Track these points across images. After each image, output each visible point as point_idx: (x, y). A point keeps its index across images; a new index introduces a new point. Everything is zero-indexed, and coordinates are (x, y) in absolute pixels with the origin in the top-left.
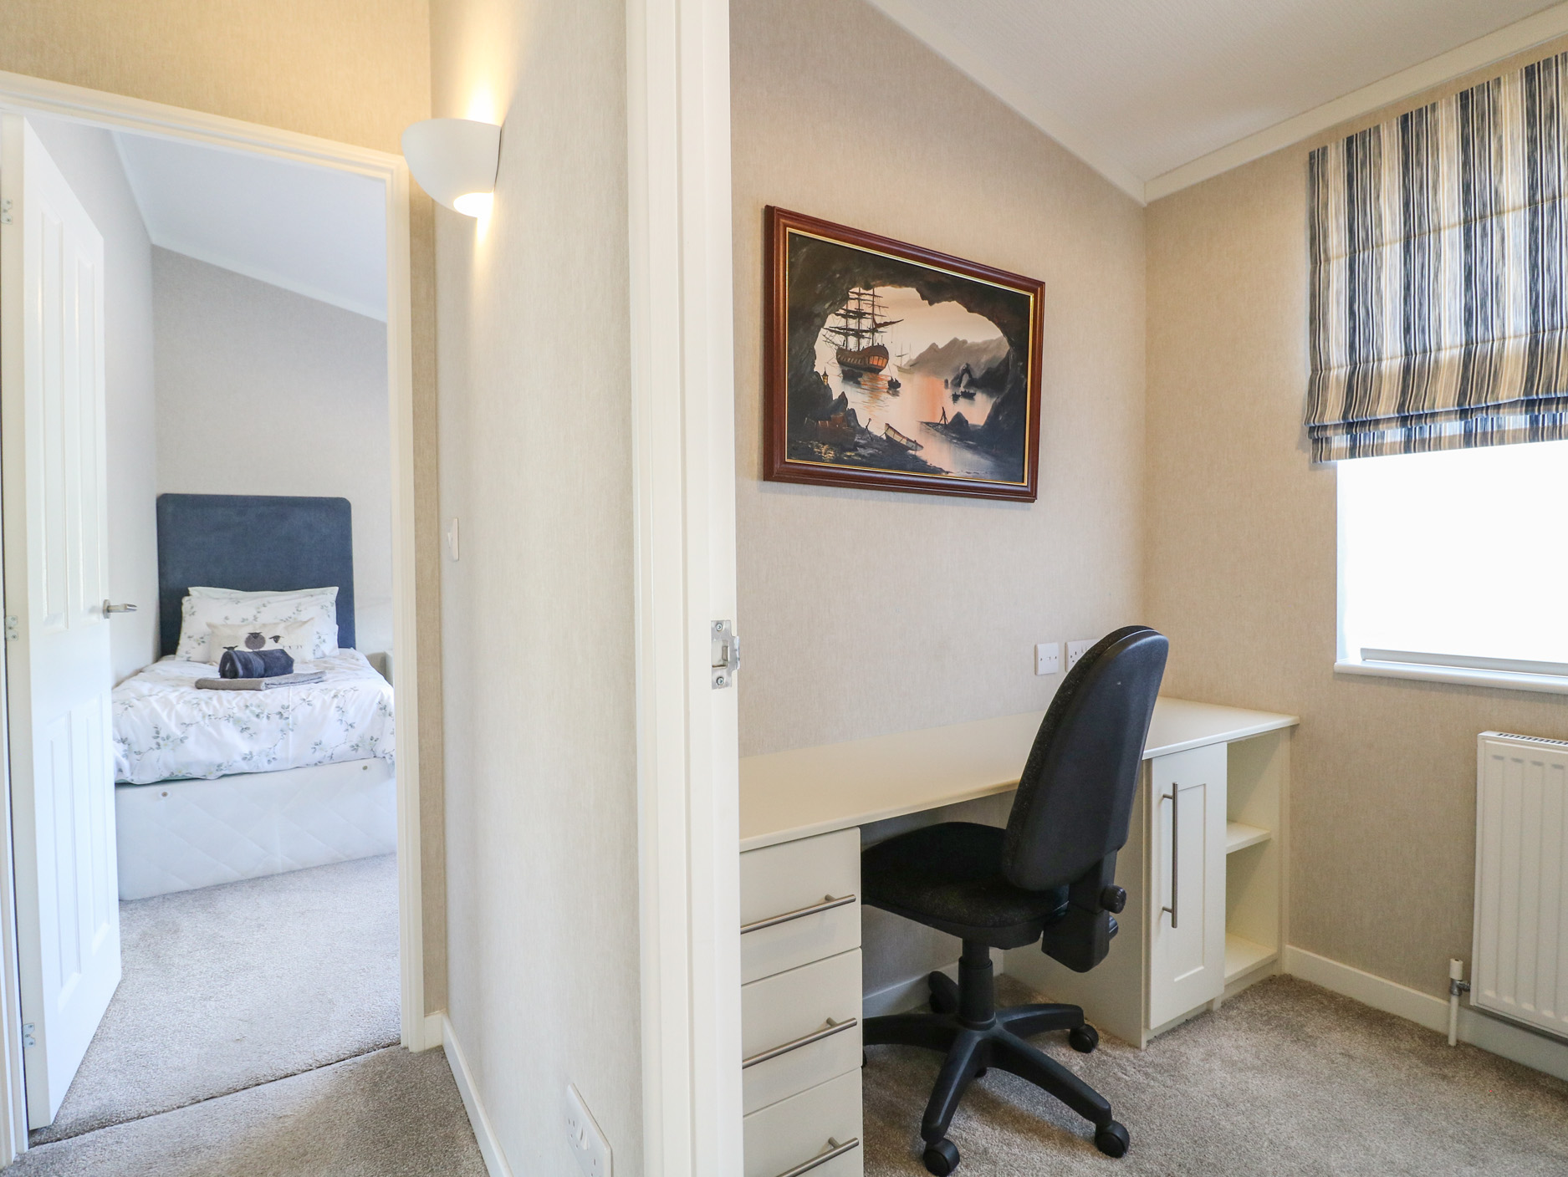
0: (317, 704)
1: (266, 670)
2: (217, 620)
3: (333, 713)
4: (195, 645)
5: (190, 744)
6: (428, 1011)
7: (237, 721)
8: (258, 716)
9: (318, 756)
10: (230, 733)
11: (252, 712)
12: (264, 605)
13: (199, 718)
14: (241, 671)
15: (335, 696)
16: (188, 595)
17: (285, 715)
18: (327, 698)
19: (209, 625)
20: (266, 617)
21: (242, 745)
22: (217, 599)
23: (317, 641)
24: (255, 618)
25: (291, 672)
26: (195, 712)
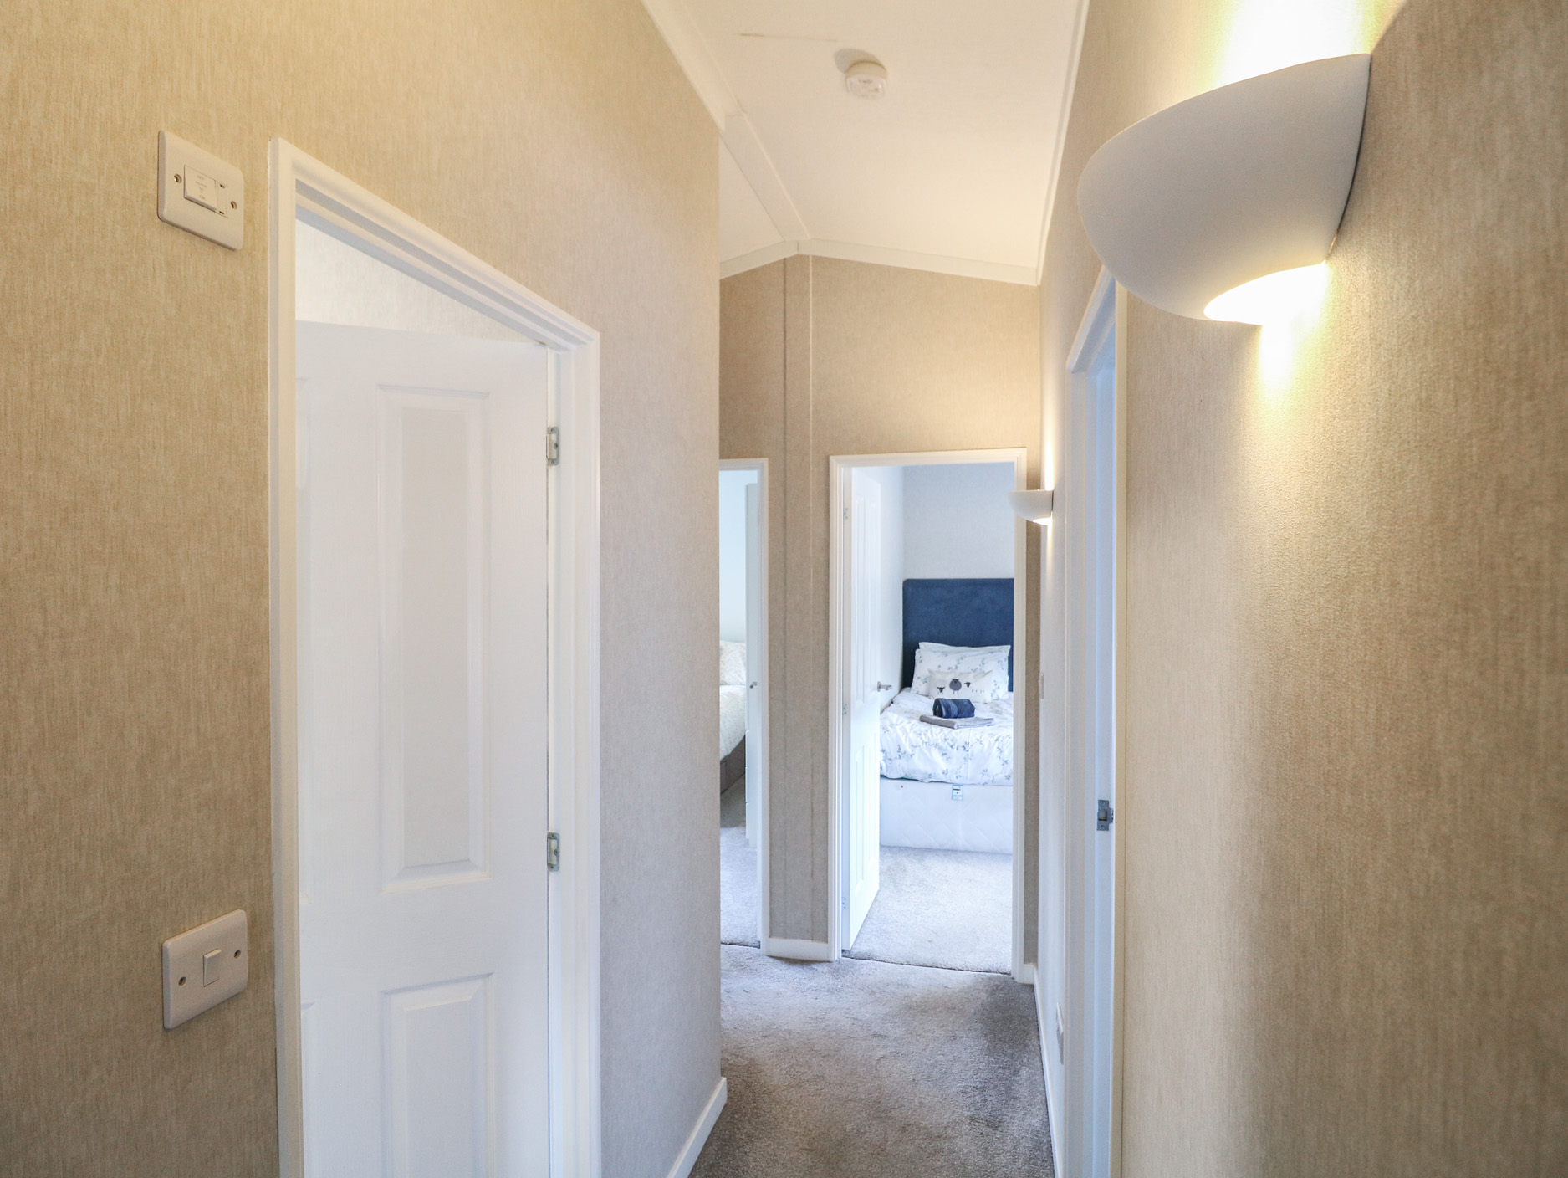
0: (986, 744)
1: (958, 713)
2: (934, 668)
3: (995, 751)
4: (921, 683)
5: (915, 758)
6: (1026, 961)
7: (940, 749)
8: (951, 747)
9: (985, 779)
10: (936, 755)
11: (949, 744)
12: (962, 658)
13: (921, 744)
14: (944, 713)
15: (997, 740)
16: (919, 648)
17: (967, 749)
18: (992, 740)
19: (930, 671)
20: (962, 668)
21: (943, 765)
22: (935, 652)
23: (994, 687)
24: (956, 668)
25: (973, 716)
26: (919, 739)
